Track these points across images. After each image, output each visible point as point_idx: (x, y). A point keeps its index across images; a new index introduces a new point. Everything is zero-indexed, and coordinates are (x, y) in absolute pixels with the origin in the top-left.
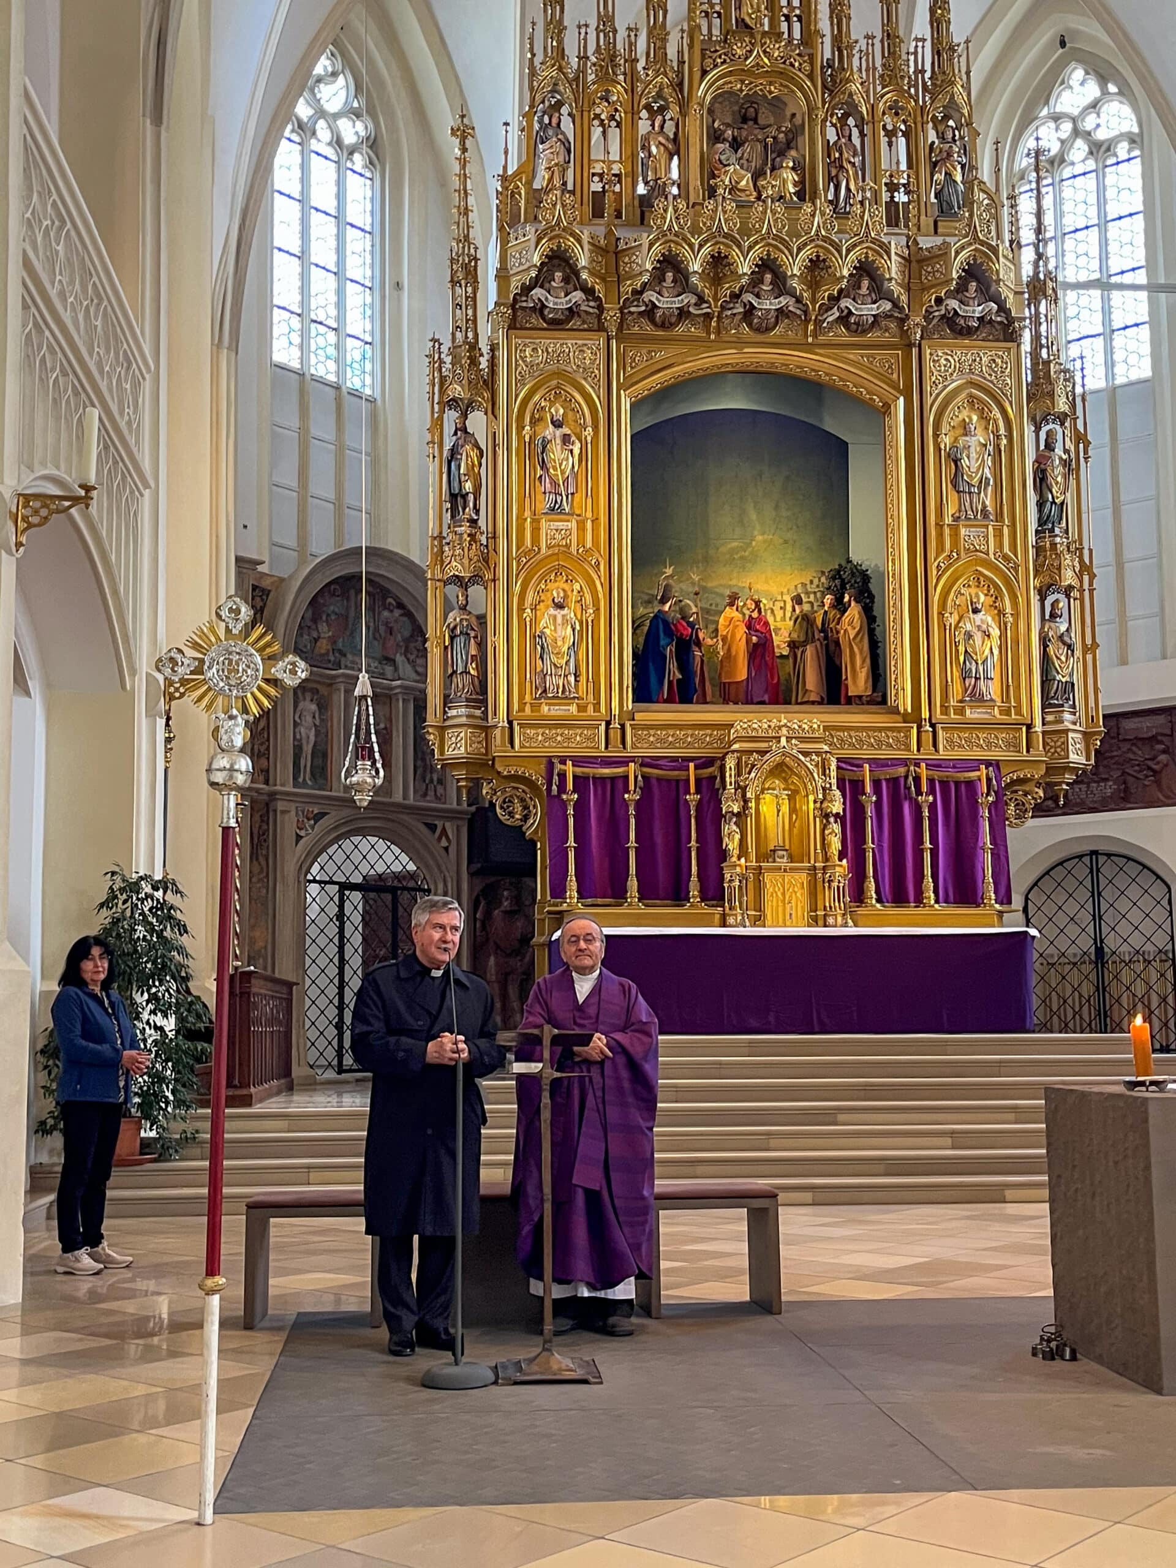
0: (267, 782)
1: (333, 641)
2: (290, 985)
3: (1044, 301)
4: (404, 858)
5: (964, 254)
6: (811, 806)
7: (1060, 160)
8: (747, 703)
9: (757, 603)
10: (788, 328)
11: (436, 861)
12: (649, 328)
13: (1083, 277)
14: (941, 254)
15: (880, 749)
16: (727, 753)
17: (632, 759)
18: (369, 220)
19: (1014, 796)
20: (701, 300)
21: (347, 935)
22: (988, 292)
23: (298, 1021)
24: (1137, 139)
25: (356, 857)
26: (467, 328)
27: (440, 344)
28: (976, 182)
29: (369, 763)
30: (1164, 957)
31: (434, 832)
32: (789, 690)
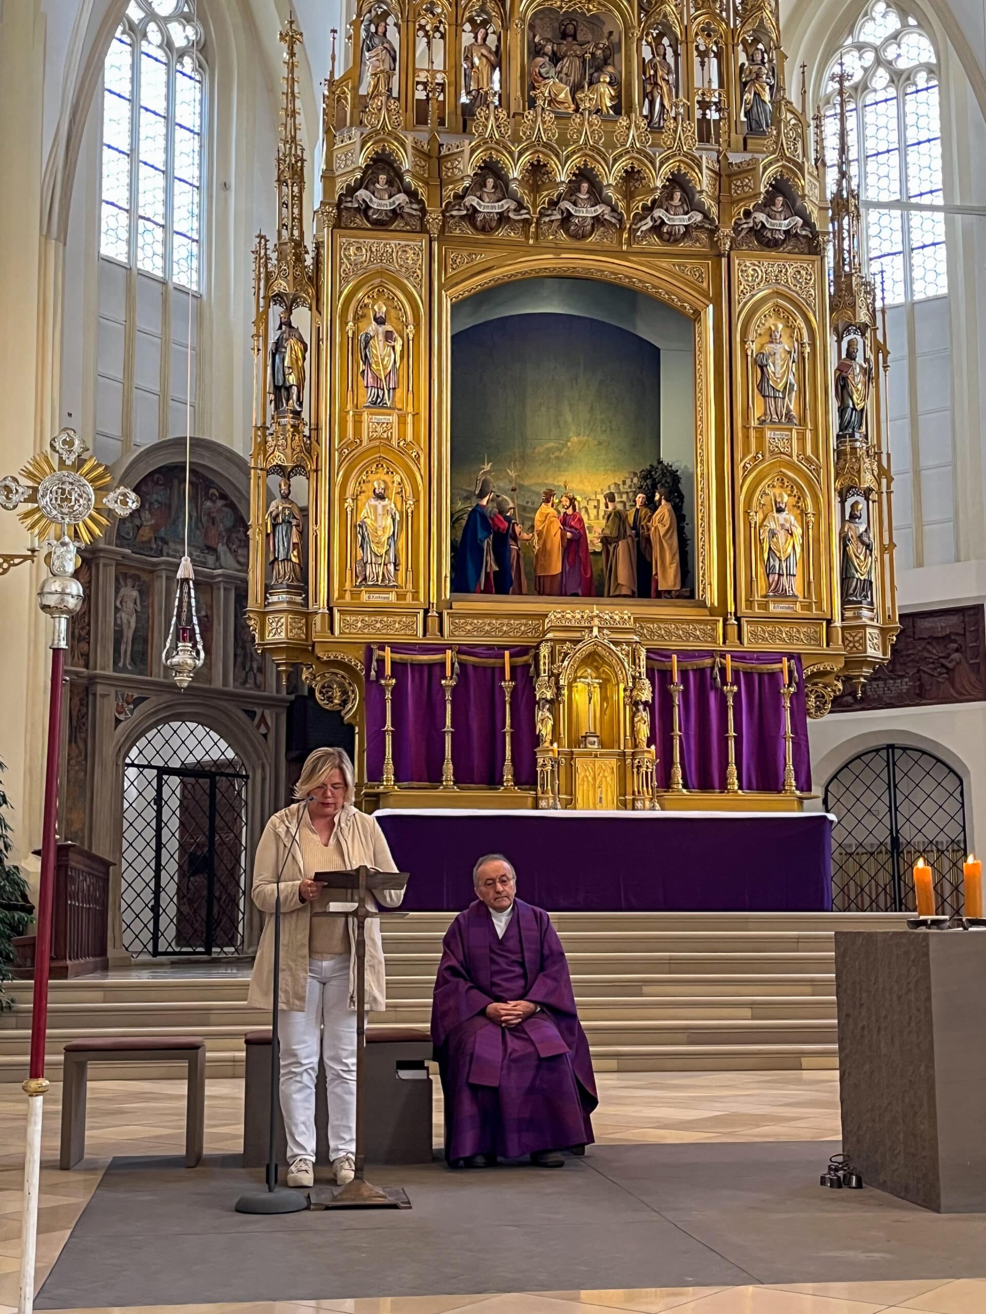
0: (87, 666)
1: (155, 528)
2: (107, 864)
3: (847, 218)
4: (223, 744)
5: (771, 170)
6: (622, 694)
7: (863, 87)
8: (561, 595)
9: (572, 500)
10: (603, 236)
11: (253, 746)
12: (470, 232)
13: (884, 198)
14: (749, 170)
15: (688, 641)
16: (541, 642)
17: (450, 646)
18: (198, 122)
19: (815, 688)
20: (520, 206)
21: (165, 819)
22: (794, 207)
23: (114, 902)
24: (935, 69)
25: (175, 742)
26: (293, 226)
27: (267, 241)
28: (783, 102)
29: (190, 645)
30: (956, 847)
31: (253, 719)
32: (602, 585)
